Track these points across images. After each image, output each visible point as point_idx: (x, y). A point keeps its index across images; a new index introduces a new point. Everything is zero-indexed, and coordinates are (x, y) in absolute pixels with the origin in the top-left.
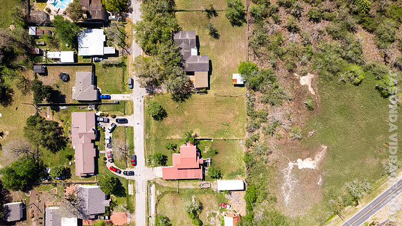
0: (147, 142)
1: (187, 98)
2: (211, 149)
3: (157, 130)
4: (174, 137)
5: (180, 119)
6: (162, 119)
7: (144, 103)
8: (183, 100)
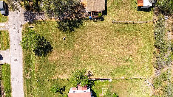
0: (28, 83)
1: (77, 27)
2: (109, 91)
3: (40, 68)
4: (61, 77)
5: (68, 54)
6: (45, 54)
7: (23, 34)
8: (72, 30)
